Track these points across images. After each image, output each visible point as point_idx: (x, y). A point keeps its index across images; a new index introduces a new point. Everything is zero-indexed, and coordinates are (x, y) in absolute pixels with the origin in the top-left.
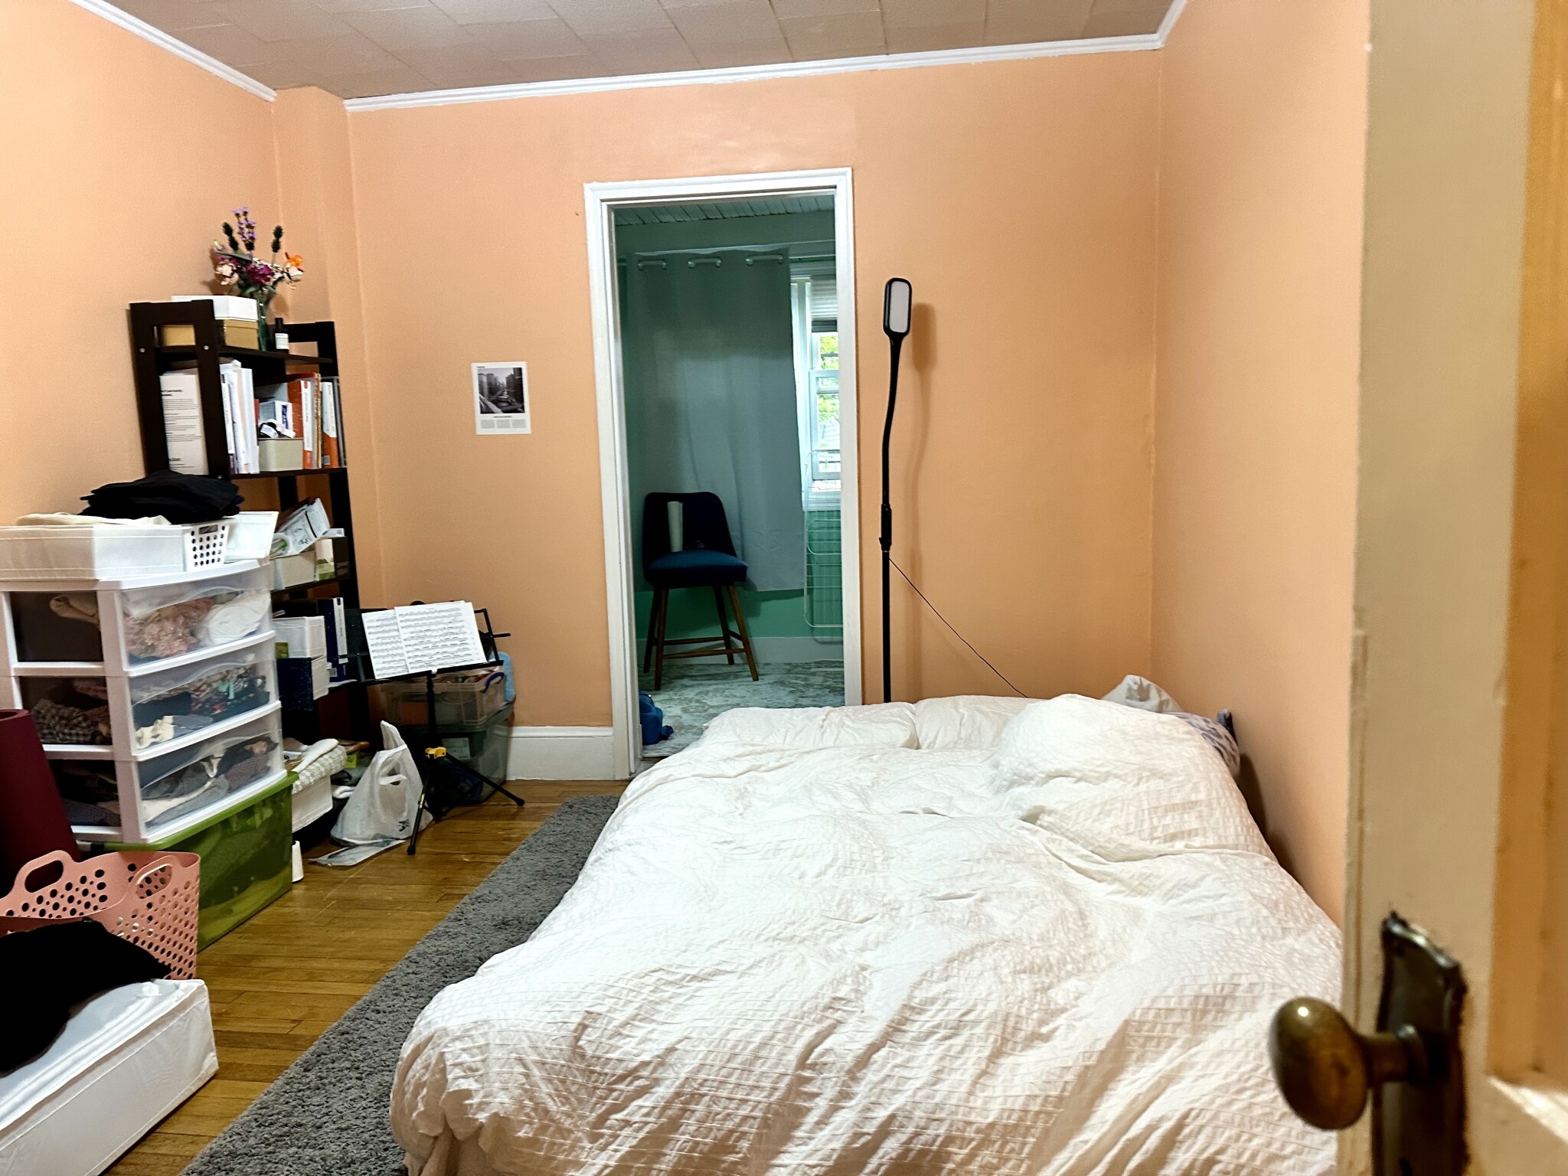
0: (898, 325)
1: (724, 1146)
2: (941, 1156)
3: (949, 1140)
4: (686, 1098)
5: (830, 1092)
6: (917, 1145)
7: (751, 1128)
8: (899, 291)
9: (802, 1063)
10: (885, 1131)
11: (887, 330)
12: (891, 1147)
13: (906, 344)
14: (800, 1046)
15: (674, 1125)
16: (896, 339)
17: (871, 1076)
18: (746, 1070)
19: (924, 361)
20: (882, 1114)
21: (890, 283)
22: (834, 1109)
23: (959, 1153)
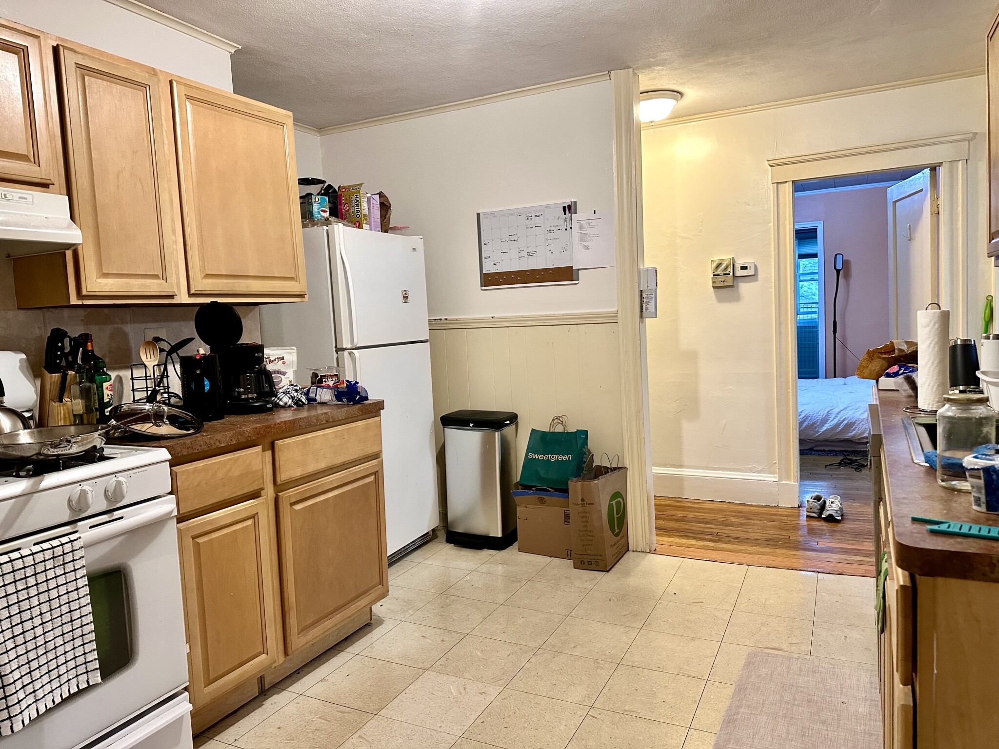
0: (839, 267)
1: (814, 423)
2: (854, 423)
3: (856, 420)
4: (807, 417)
5: (833, 416)
6: (850, 421)
7: (819, 421)
8: (839, 258)
9: (828, 412)
10: (844, 420)
11: (835, 268)
12: (845, 422)
13: (841, 272)
14: (827, 410)
15: (805, 421)
16: (838, 271)
17: (841, 414)
18: (818, 413)
19: (847, 276)
20: (843, 418)
21: (836, 255)
22: (834, 418)
23: (858, 422)
